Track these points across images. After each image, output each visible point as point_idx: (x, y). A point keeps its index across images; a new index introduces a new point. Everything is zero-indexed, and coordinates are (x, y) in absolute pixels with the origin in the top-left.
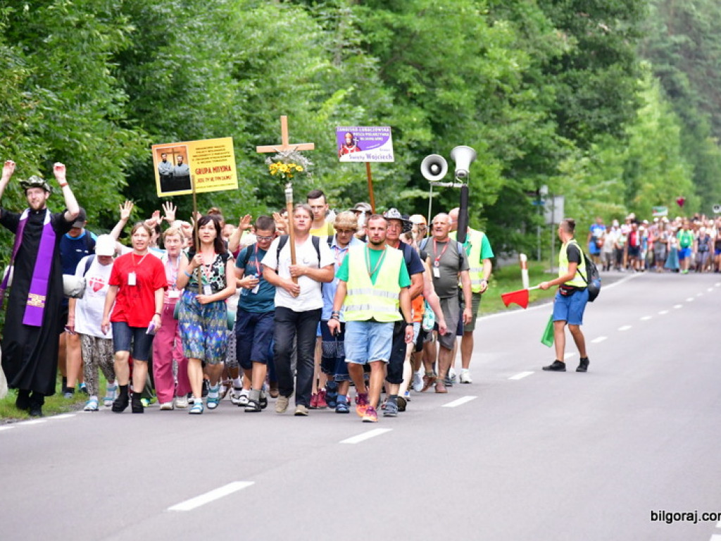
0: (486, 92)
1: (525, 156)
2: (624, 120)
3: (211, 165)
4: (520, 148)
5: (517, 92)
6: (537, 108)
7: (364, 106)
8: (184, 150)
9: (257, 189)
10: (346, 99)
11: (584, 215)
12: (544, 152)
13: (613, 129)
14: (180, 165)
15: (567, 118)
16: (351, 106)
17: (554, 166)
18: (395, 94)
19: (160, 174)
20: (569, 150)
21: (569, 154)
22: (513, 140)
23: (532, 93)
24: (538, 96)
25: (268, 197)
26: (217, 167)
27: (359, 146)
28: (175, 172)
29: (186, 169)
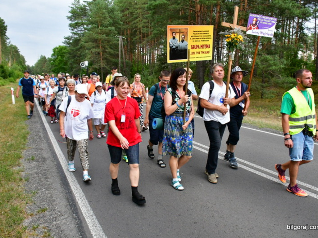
3: (200, 44)
8: (186, 31)
14: (182, 41)
19: (170, 47)
26: (203, 45)
27: (259, 26)
28: (179, 46)
29: (186, 45)
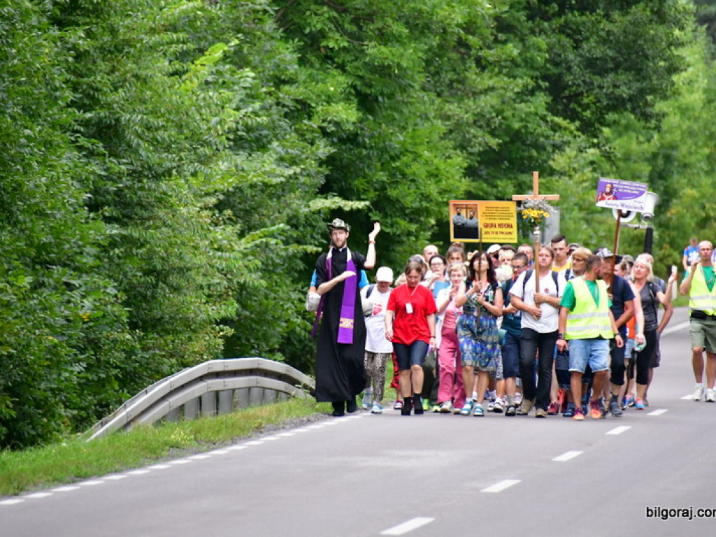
0: (440, 46)
1: (499, 145)
2: (653, 91)
4: (493, 133)
5: (489, 48)
6: (519, 71)
7: (254, 68)
9: (89, 195)
10: (225, 57)
11: (591, 237)
12: (530, 139)
13: (637, 105)
15: (566, 87)
16: (234, 68)
17: (546, 161)
18: (299, 50)
20: (567, 137)
21: (568, 143)
22: (480, 120)
23: (513, 49)
24: (520, 54)
25: (106, 208)
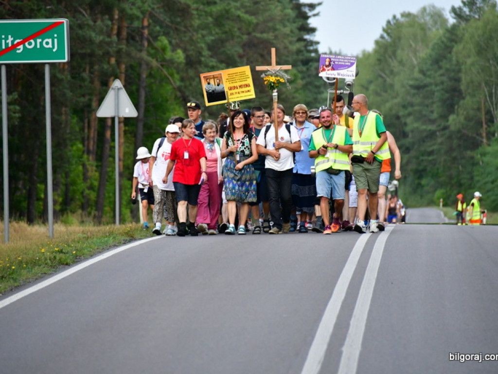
3: (238, 84)
8: (220, 75)
14: (218, 85)
19: (207, 92)
26: (242, 85)
27: (334, 67)
28: (215, 89)
29: (222, 87)
